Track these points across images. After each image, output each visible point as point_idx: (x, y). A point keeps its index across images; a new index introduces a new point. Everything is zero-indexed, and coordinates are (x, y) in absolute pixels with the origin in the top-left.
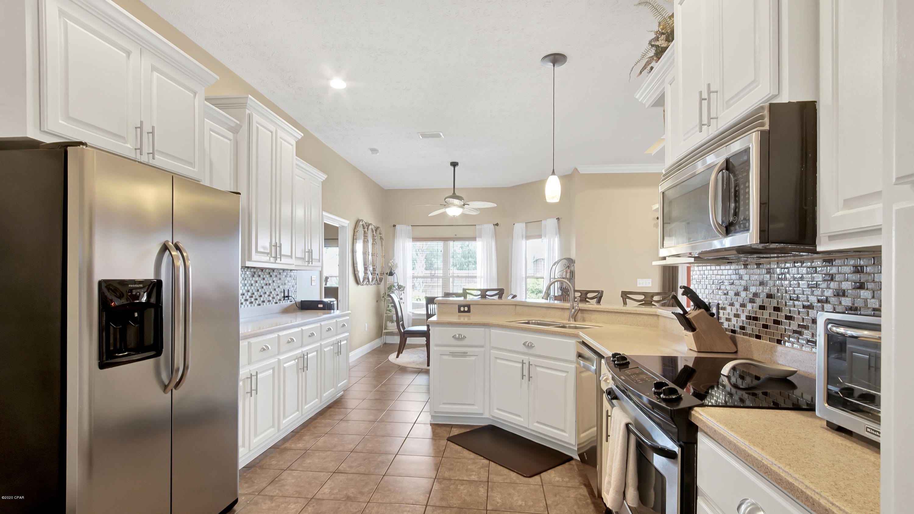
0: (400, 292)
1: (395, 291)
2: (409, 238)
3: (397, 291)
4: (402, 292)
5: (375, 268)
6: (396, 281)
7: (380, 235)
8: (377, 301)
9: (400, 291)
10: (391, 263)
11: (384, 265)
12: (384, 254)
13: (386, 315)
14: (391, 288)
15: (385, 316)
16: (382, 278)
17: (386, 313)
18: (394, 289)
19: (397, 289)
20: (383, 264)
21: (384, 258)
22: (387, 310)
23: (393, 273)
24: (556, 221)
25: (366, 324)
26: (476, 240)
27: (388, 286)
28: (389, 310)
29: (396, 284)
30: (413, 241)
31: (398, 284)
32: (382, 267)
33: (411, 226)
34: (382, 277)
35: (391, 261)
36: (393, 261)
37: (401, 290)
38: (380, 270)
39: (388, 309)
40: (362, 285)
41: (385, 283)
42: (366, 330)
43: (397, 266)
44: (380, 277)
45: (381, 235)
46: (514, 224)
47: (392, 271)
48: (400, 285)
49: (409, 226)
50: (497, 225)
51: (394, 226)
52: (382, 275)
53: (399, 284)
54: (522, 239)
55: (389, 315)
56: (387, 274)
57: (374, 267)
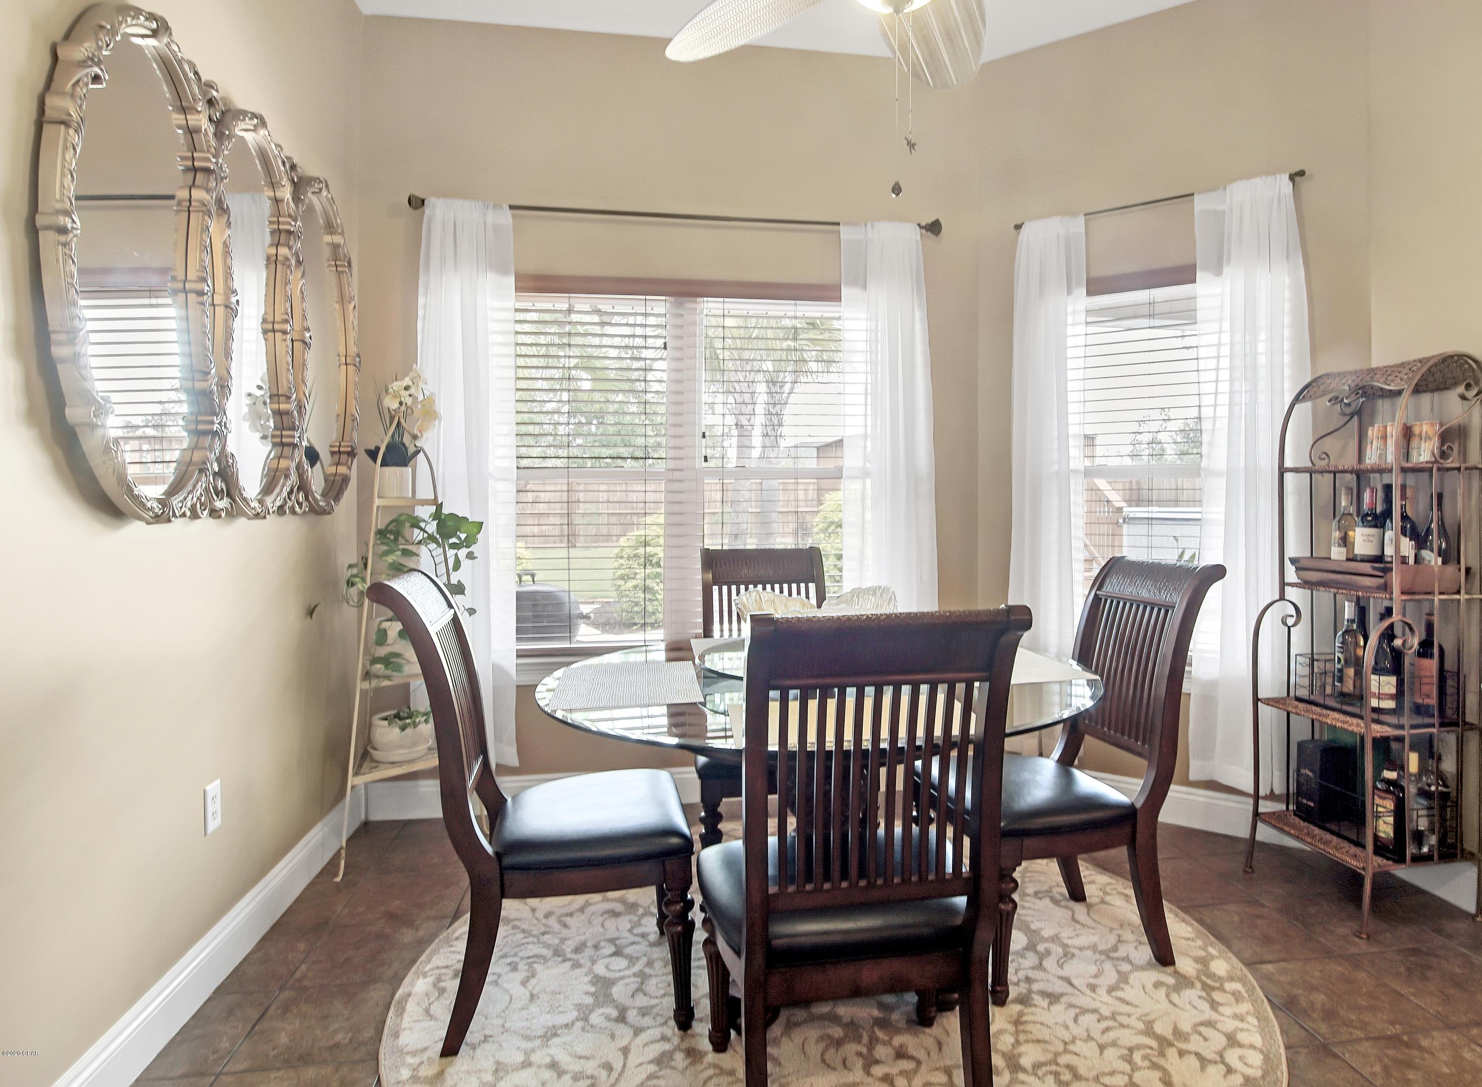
0: (451, 553)
1: (423, 551)
2: (503, 271)
3: (433, 546)
4: (463, 553)
5: (288, 413)
6: (425, 492)
7: (328, 238)
8: (311, 612)
9: (454, 546)
10: (396, 395)
11: (353, 408)
12: (353, 350)
13: (366, 685)
14: (398, 534)
15: (364, 693)
16: (346, 480)
17: (367, 675)
18: (418, 535)
19: (431, 538)
20: (352, 403)
21: (358, 368)
22: (375, 661)
23: (411, 450)
24: (1286, 186)
25: (214, 788)
26: (839, 299)
27: (378, 521)
28: (388, 661)
29: (425, 512)
30: (517, 289)
31: (439, 507)
32: (345, 419)
33: (512, 207)
34: (342, 470)
35: (396, 386)
36: (407, 381)
37: (453, 540)
38: (334, 436)
39: (382, 651)
40: (257, 516)
41: (364, 507)
42: (213, 824)
43: (430, 414)
44: (333, 470)
45: (337, 239)
46: (1018, 227)
47: (407, 440)
48: (453, 516)
49: (497, 206)
50: (934, 228)
51: (417, 203)
52: (344, 458)
53: (446, 511)
54: (1069, 293)
55: (386, 683)
56: (373, 454)
57: (283, 407)
